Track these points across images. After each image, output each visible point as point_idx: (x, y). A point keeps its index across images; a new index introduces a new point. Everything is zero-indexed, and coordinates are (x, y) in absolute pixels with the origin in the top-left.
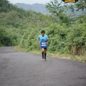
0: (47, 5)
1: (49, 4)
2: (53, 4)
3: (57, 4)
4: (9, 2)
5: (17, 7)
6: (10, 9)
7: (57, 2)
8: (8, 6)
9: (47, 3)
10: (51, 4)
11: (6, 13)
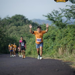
2: (54, 14)
3: (58, 14)
7: (58, 13)
9: (49, 14)
11: (22, 27)
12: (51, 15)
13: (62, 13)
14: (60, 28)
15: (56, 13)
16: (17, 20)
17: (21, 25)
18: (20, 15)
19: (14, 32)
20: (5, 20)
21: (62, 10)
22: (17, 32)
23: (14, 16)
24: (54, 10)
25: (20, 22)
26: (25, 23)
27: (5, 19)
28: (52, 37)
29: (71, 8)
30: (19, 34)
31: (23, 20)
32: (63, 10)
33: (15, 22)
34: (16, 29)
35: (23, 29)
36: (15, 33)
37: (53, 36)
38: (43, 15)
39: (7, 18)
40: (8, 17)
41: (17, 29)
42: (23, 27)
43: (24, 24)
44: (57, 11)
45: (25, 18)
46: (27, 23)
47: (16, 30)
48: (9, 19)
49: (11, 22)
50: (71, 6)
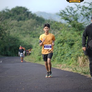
0: (61, 13)
1: (63, 11)
2: (68, 11)
4: (28, 10)
5: (36, 15)
6: (29, 18)
7: (73, 9)
8: (27, 14)
10: (66, 11)
11: (24, 22)
12: (64, 12)
13: (77, 9)
14: (76, 30)
15: (71, 10)
16: (18, 13)
17: (23, 20)
18: (21, 7)
19: (14, 28)
20: (3, 13)
21: (77, 6)
22: (19, 28)
23: (15, 8)
24: (68, 6)
25: (22, 15)
26: (28, 17)
27: (4, 11)
28: (70, 43)
29: (90, 5)
30: (20, 31)
31: (26, 13)
32: (79, 7)
33: (15, 15)
34: (16, 24)
35: (25, 24)
36: (16, 30)
37: (71, 41)
38: (57, 14)
39: (6, 11)
40: (7, 9)
41: (19, 24)
42: (26, 22)
43: (27, 19)
44: (71, 7)
45: (27, 11)
46: (30, 17)
47: (16, 26)
48: (8, 12)
49: (10, 15)
50: (90, 3)
